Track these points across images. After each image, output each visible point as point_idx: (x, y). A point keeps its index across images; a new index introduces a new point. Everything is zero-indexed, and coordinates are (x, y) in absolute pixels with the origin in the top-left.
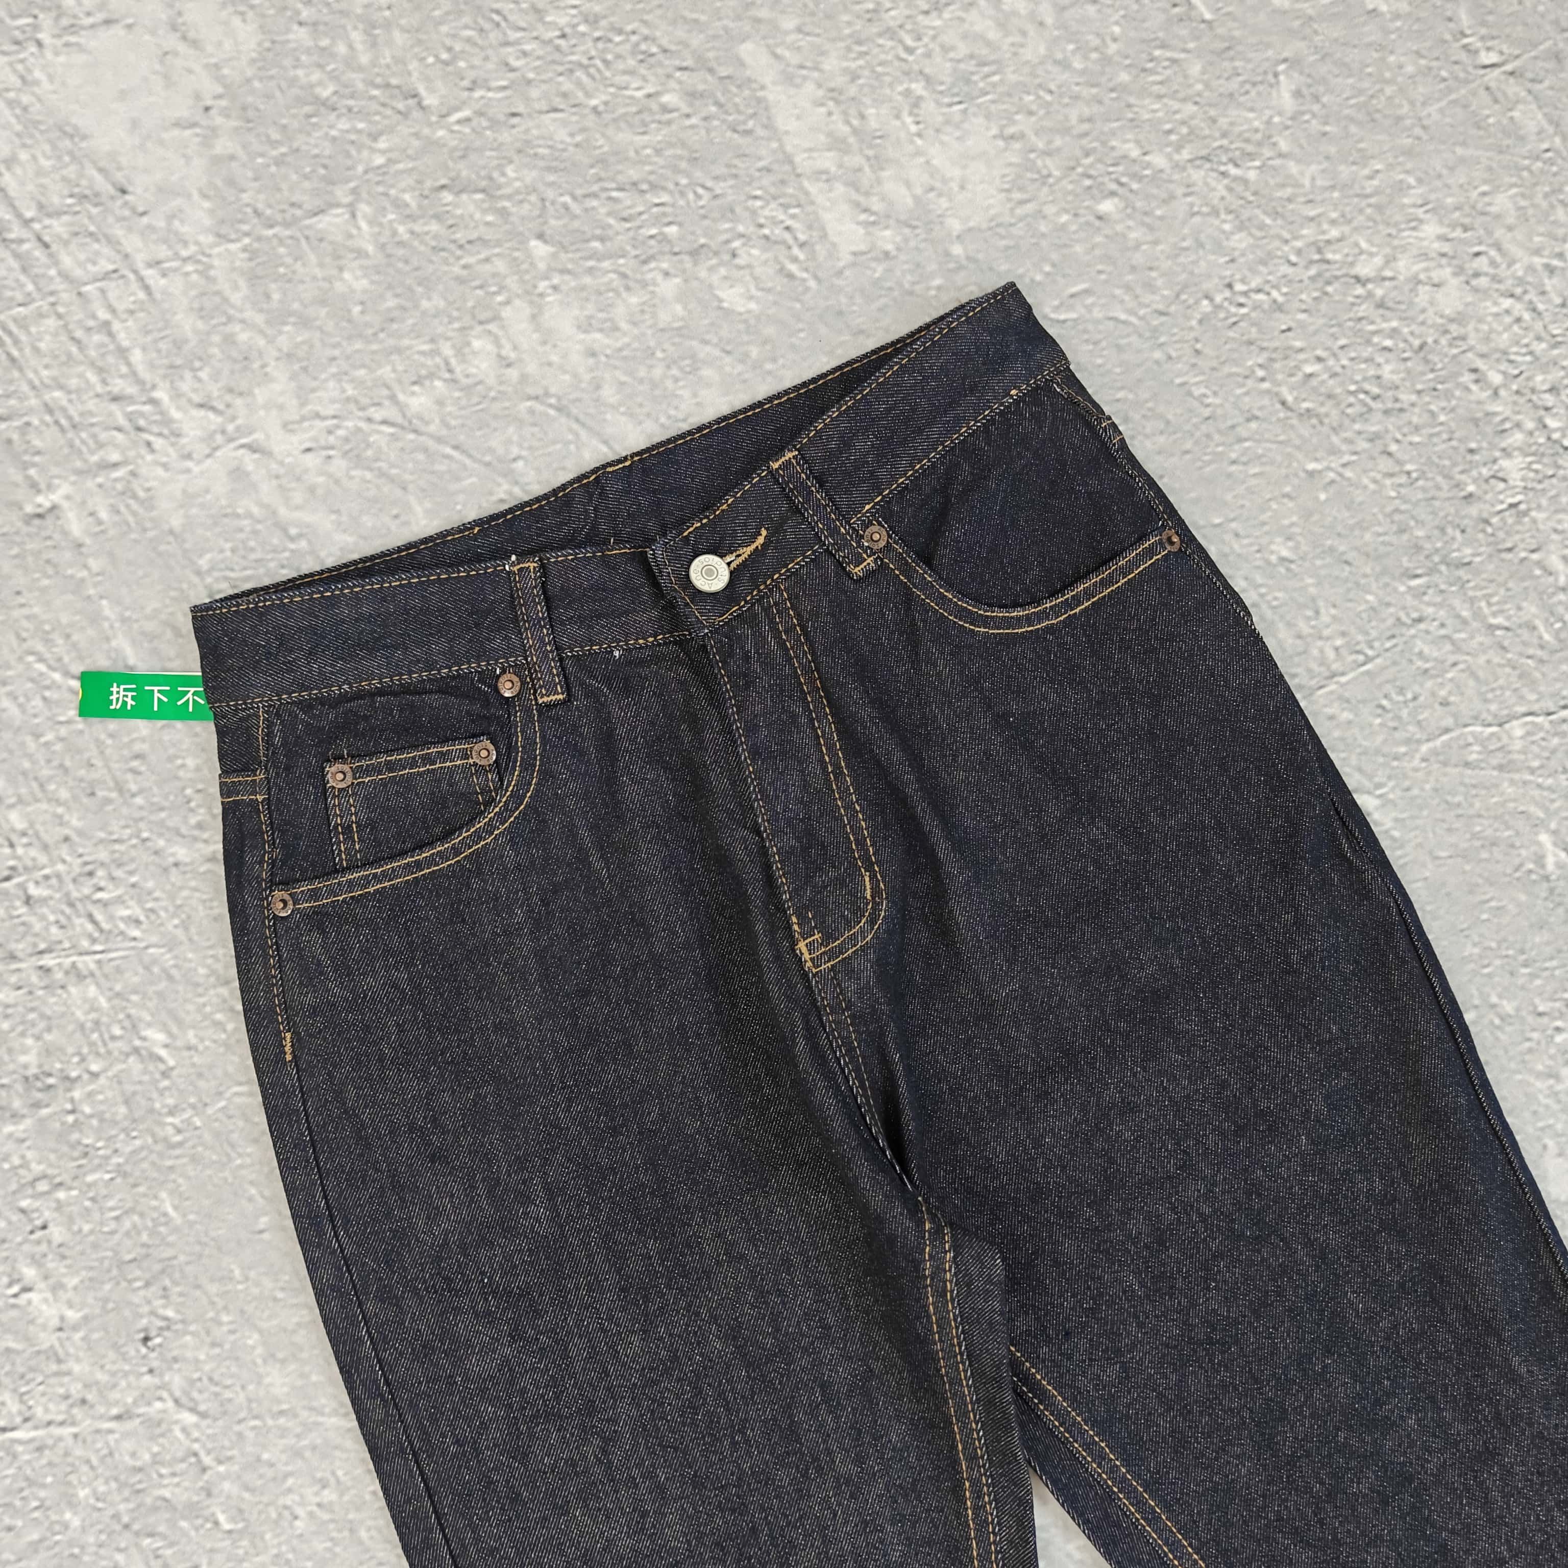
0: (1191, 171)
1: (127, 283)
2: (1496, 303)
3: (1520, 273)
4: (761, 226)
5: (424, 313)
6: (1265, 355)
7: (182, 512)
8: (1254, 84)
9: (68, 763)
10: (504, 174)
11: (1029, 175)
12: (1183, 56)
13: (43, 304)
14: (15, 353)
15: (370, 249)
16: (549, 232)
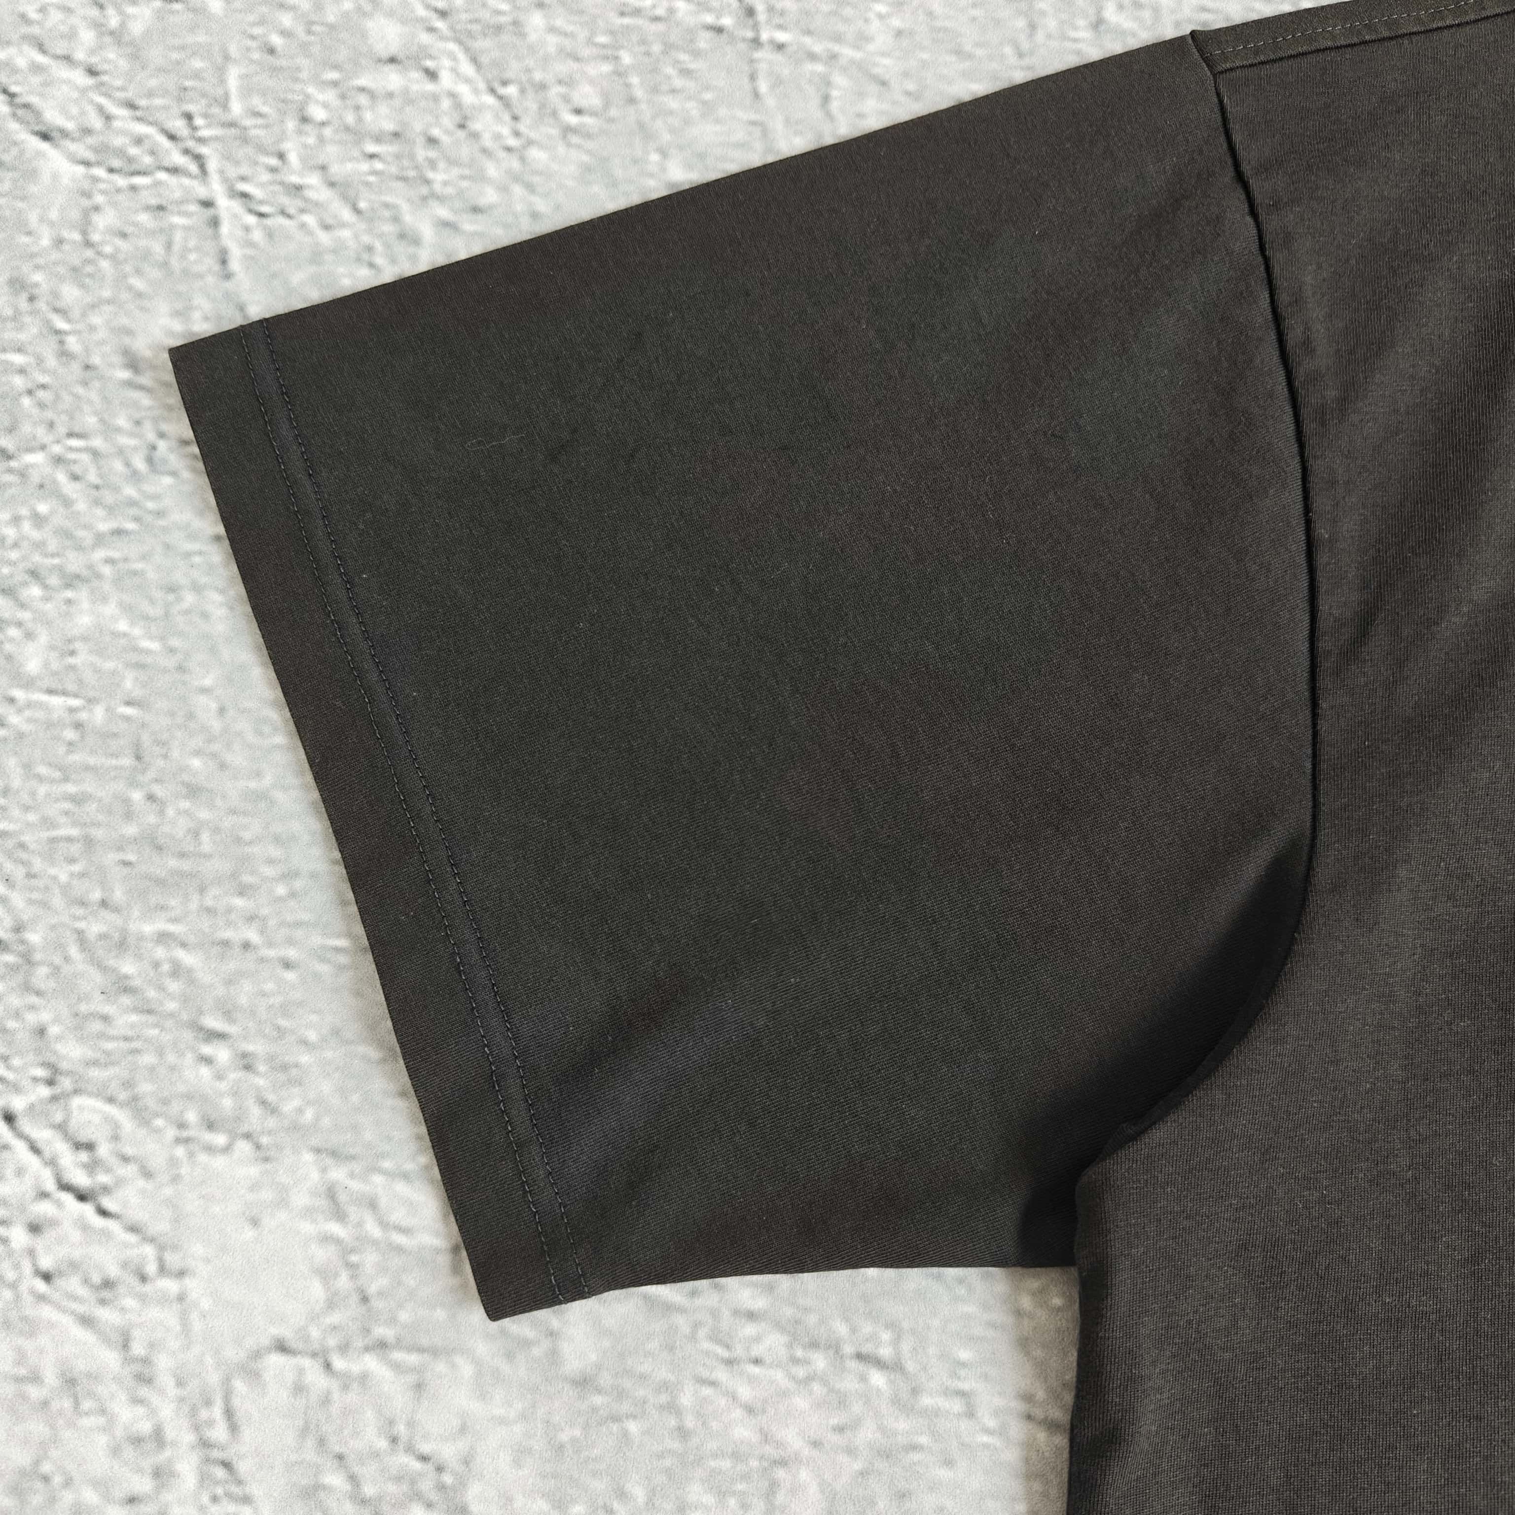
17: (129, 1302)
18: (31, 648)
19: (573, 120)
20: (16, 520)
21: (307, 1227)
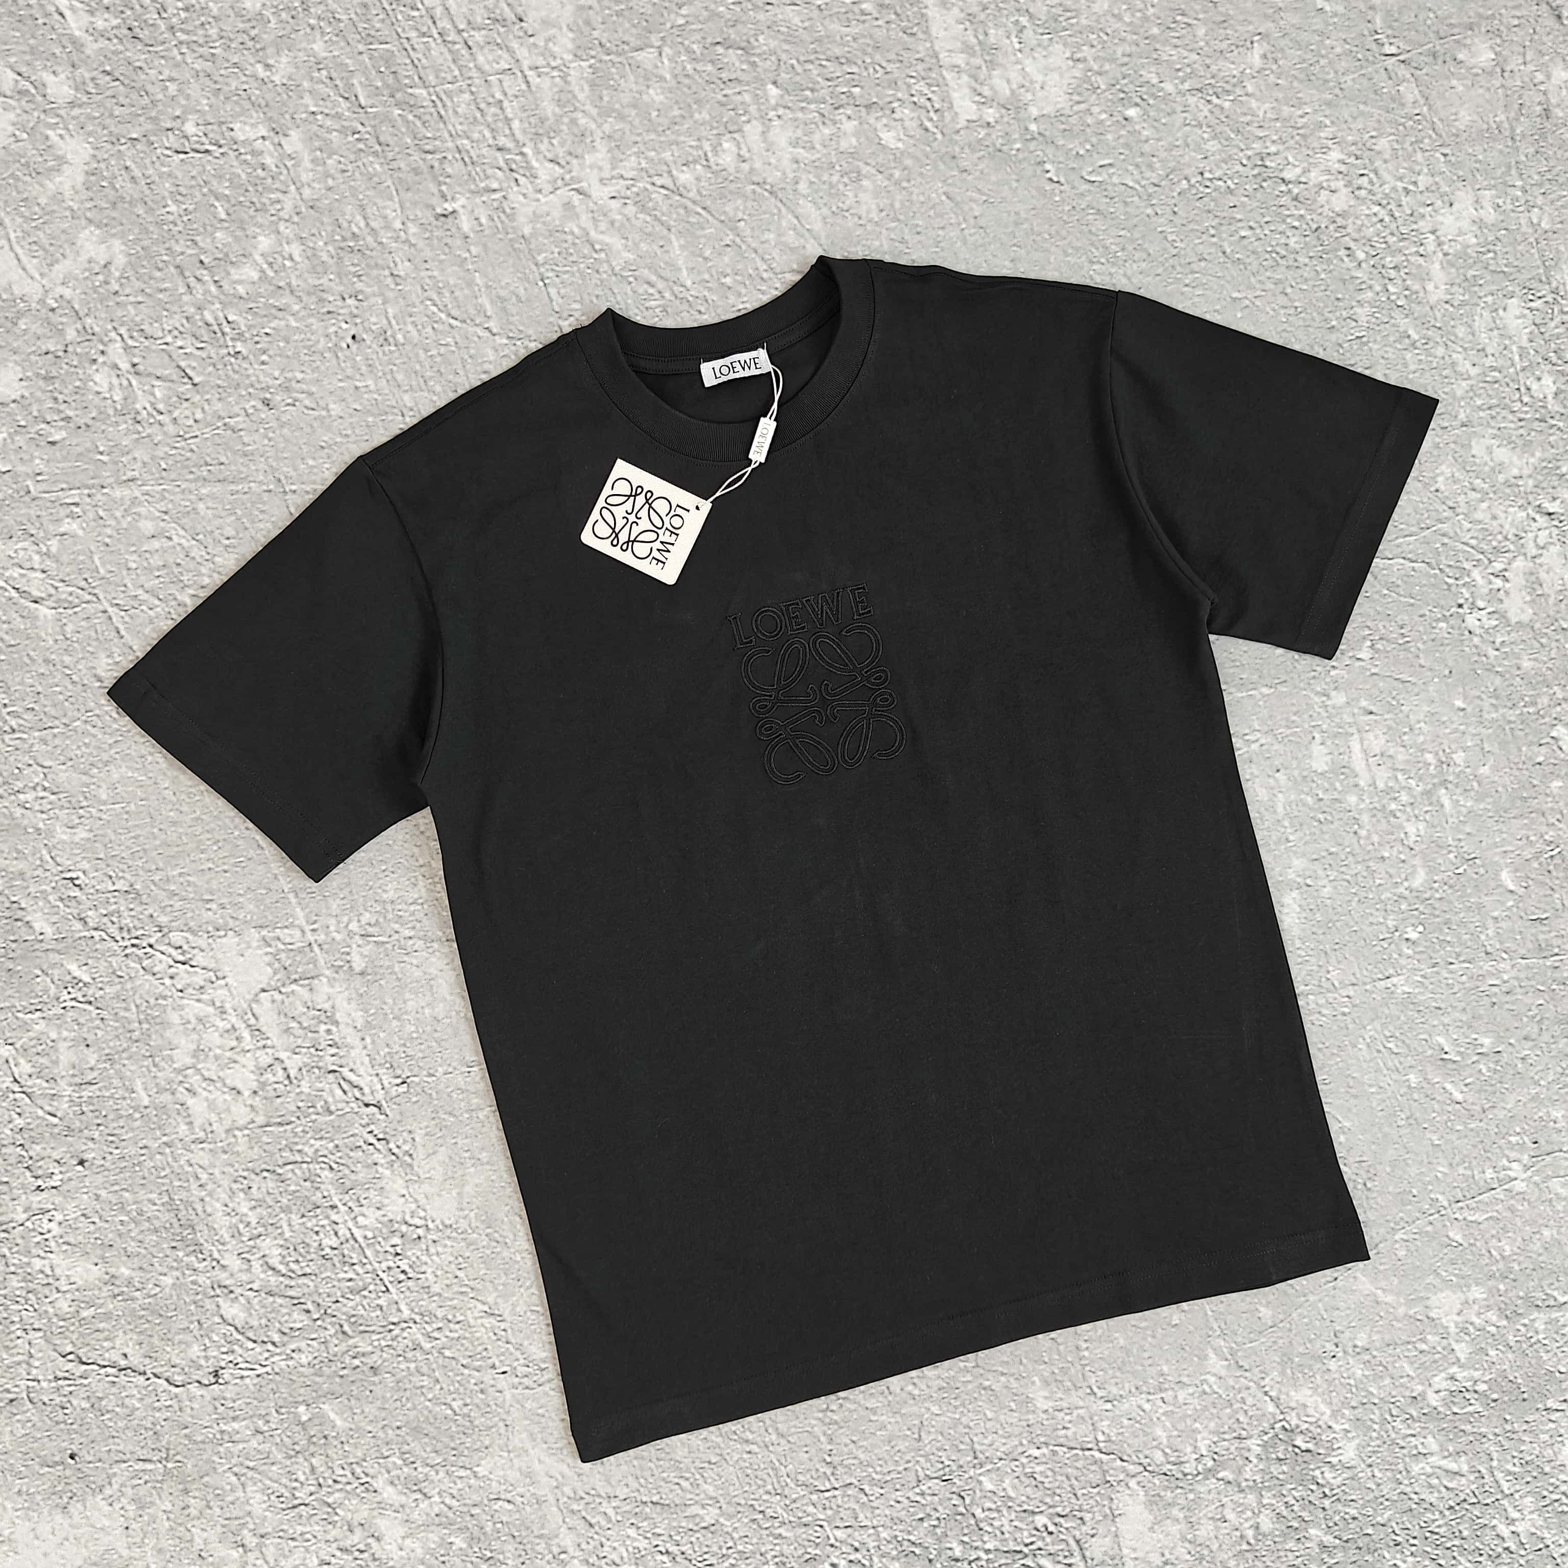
0: (1188, 97)
1: (516, 78)
2: (1368, 208)
3: (1387, 191)
4: (912, 95)
5: (695, 122)
6: (1217, 220)
7: (531, 225)
8: (1237, 47)
9: (443, 370)
10: (757, 40)
11: (1086, 86)
12: (1195, 22)
13: (464, 84)
14: (443, 113)
15: (668, 77)
16: (779, 81)
17: (210, 991)
18: (101, 791)
19: (227, 542)
20: (79, 747)
21: (260, 952)
